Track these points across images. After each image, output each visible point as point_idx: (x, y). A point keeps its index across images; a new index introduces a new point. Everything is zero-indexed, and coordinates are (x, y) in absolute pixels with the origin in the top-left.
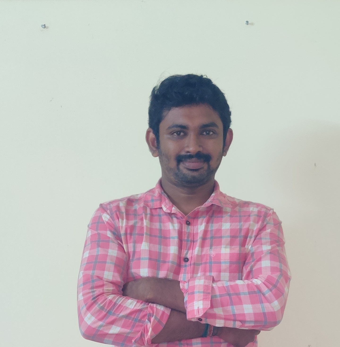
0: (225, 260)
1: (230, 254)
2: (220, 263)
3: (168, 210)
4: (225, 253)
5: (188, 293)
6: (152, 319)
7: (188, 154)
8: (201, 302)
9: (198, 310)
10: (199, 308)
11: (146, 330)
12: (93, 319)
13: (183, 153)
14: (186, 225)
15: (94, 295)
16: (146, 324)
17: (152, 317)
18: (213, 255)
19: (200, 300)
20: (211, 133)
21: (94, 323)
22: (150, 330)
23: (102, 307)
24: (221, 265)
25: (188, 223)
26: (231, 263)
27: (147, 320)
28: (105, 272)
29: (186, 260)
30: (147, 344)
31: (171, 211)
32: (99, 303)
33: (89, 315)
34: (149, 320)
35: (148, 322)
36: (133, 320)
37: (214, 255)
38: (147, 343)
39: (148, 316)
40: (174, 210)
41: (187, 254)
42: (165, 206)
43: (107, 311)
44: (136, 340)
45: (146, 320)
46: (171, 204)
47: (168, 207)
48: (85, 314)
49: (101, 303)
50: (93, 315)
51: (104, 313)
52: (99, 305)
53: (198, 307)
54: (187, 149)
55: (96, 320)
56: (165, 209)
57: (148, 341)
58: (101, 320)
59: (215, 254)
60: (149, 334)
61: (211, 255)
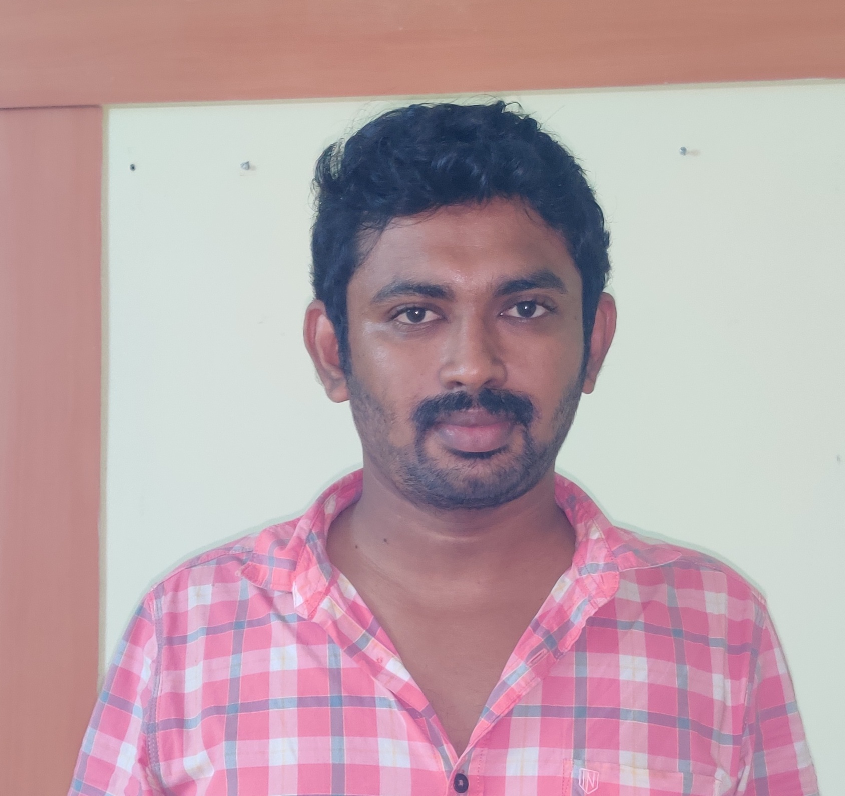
1: (653, 792)
4: (635, 788)
18: (590, 785)
37: (593, 786)
56: (298, 601)
59: (596, 782)
61: (582, 784)
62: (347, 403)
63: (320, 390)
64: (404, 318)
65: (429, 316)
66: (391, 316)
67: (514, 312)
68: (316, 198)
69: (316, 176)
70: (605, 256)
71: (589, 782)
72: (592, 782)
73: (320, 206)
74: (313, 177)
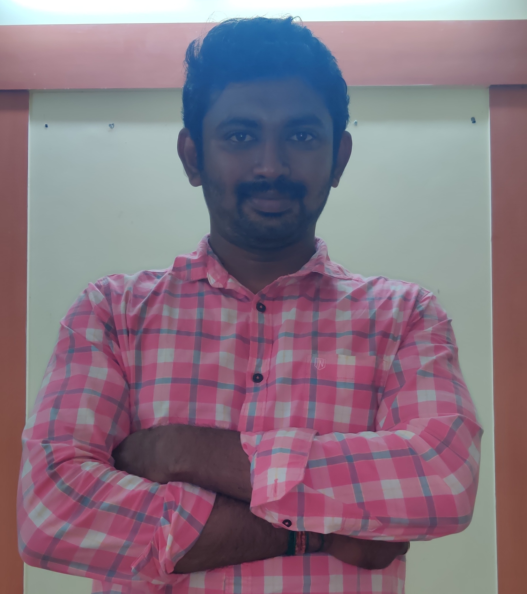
0: (346, 378)
1: (357, 367)
2: (334, 384)
3: (218, 283)
4: (346, 365)
5: (258, 454)
6: (175, 514)
7: (261, 180)
8: (285, 469)
9: (276, 486)
10: (278, 482)
11: (160, 542)
12: (48, 515)
13: (250, 179)
14: (258, 311)
15: (53, 460)
16: (161, 526)
17: (175, 510)
18: (321, 366)
19: (282, 466)
20: (309, 138)
21: (50, 524)
22: (170, 539)
23: (68, 487)
24: (337, 388)
25: (261, 307)
26: (357, 386)
27: (162, 518)
28: (80, 409)
29: (258, 378)
30: (165, 573)
31: (226, 284)
32: (63, 479)
33: (40, 505)
34: (168, 518)
35: (166, 521)
36: (133, 517)
37: (322, 366)
38: (164, 570)
39: (166, 509)
40: (231, 283)
41: (259, 366)
42: (214, 276)
43: (79, 496)
44: (139, 564)
45: (160, 517)
46: (225, 273)
47: (219, 277)
48: (32, 503)
49: (67, 479)
50: (47, 505)
51: (72, 501)
52: (63, 483)
53: (276, 481)
54: (258, 171)
55: (54, 516)
56: (212, 281)
57: (165, 565)
58: (64, 517)
59: (324, 365)
60: (167, 549)
61: (316, 365)
62: (201, 187)
63: (186, 179)
64: (234, 138)
65: (248, 138)
66: (227, 137)
67: (295, 138)
68: (186, 70)
69: (186, 59)
70: (346, 110)
71: (320, 364)
72: (322, 364)
73: (188, 75)
74: (184, 59)
